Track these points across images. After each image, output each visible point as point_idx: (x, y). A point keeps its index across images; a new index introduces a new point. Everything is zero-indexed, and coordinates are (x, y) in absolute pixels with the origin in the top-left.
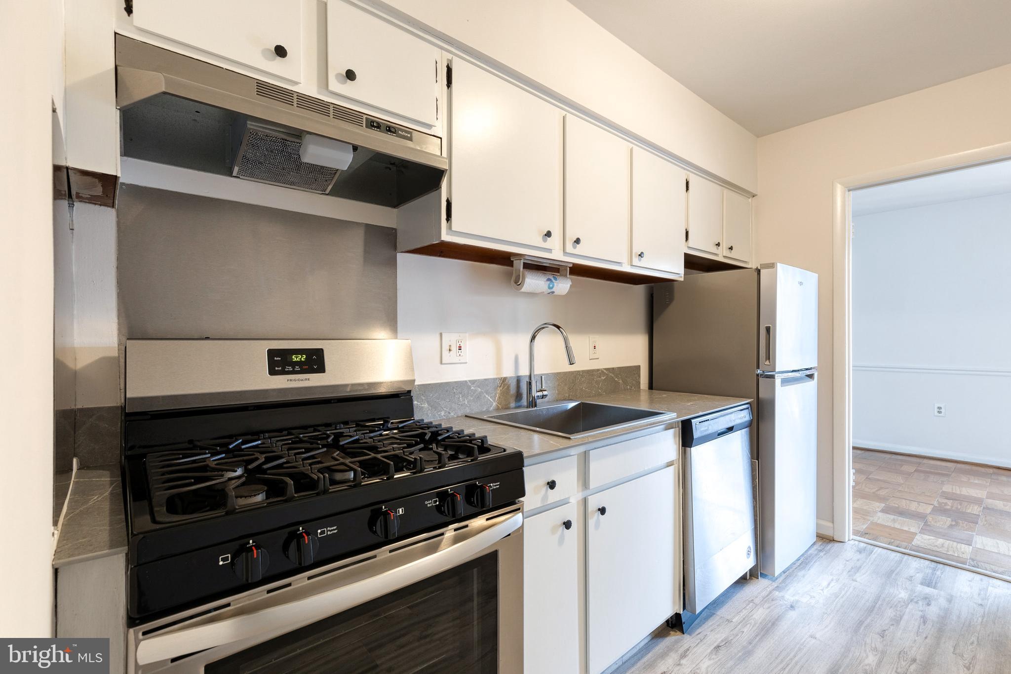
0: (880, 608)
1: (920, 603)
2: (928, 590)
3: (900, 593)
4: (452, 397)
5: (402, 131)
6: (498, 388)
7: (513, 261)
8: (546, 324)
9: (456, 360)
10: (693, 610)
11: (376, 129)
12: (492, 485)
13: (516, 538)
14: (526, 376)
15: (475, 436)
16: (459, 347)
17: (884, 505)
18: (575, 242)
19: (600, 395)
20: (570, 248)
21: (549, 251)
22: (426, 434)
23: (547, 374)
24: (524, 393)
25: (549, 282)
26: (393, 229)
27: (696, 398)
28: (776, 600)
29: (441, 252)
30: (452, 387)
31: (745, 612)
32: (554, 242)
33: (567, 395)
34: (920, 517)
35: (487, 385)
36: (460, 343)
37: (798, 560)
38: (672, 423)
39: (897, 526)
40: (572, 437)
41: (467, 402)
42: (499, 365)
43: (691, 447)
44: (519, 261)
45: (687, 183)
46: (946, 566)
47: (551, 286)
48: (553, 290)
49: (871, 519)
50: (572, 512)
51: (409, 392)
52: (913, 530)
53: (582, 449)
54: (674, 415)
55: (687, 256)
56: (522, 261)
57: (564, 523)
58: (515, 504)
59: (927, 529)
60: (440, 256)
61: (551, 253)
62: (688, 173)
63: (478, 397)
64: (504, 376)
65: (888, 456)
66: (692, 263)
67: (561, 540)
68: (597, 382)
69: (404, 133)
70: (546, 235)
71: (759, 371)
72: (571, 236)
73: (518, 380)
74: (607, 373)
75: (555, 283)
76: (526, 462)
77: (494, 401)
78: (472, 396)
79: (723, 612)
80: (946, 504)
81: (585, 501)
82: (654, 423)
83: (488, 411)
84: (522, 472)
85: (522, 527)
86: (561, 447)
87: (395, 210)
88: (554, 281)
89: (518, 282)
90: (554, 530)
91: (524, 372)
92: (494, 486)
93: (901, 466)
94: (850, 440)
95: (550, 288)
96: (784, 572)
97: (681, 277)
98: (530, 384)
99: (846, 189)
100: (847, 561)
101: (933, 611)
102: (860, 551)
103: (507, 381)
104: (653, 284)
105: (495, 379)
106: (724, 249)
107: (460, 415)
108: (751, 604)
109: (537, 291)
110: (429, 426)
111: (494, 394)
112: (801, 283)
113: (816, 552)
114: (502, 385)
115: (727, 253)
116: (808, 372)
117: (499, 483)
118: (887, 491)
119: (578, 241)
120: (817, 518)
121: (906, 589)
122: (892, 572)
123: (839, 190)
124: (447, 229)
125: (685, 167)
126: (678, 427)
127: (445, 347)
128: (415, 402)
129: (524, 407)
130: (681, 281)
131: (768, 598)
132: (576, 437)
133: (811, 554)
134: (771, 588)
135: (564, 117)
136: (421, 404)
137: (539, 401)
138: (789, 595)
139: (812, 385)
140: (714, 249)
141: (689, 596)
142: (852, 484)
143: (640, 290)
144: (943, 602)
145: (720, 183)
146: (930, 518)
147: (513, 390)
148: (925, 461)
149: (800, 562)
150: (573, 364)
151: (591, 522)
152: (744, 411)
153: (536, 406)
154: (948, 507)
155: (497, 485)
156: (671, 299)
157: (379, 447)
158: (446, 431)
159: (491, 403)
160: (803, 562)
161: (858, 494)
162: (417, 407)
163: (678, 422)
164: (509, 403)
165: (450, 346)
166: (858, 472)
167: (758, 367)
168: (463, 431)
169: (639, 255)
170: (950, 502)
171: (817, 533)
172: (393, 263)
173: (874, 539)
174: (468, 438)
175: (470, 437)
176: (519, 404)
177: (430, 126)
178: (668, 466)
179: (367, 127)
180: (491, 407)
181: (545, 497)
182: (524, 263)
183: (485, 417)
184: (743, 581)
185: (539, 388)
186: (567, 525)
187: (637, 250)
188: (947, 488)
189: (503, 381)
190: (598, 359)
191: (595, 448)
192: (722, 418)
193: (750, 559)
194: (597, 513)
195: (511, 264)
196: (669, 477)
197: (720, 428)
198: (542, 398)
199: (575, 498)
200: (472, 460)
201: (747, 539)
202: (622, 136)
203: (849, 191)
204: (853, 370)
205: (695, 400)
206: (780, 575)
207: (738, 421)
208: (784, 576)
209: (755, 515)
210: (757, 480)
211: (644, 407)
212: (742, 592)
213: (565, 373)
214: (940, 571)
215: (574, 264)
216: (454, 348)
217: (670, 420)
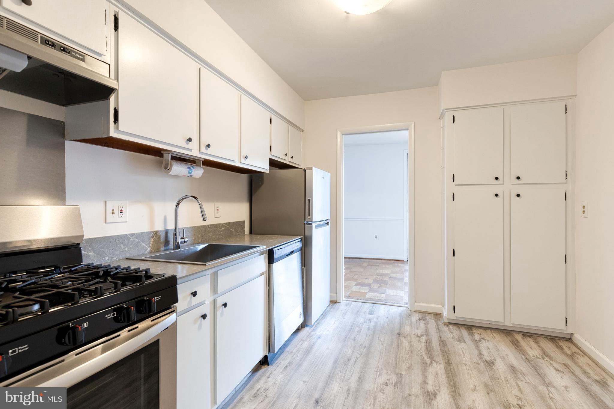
0: (353, 328)
1: (368, 322)
2: (370, 316)
3: (361, 320)
4: (114, 247)
5: (76, 53)
6: (152, 238)
7: (163, 154)
8: (186, 196)
9: (119, 220)
10: (274, 352)
11: (50, 47)
12: (155, 298)
13: (172, 330)
14: (173, 229)
15: (140, 269)
16: (121, 211)
17: (356, 282)
18: (207, 146)
19: (221, 239)
20: (203, 149)
21: (190, 150)
22: (99, 272)
23: (187, 227)
24: (170, 241)
25: (189, 169)
26: (61, 122)
27: (275, 237)
28: (313, 336)
29: (106, 143)
30: (115, 239)
31: (298, 346)
32: (194, 145)
33: (200, 240)
34: (368, 285)
35: (143, 237)
36: (121, 208)
37: (322, 314)
38: (263, 252)
39: (361, 291)
40: (207, 264)
41: (128, 249)
42: (152, 222)
43: (273, 264)
44: (168, 154)
45: (271, 120)
46: (377, 304)
47: (190, 172)
48: (192, 174)
49: (351, 289)
50: (207, 309)
51: (78, 244)
52: (366, 291)
53: (213, 271)
54: (264, 247)
55: (271, 160)
56: (170, 155)
57: (202, 316)
58: (171, 308)
59: (371, 290)
60: (104, 146)
61: (191, 151)
62: (271, 114)
63: (136, 245)
64: (156, 230)
65: (358, 260)
66: (273, 163)
67: (200, 327)
68: (220, 231)
69: (77, 55)
70: (188, 140)
71: (305, 222)
72: (204, 143)
73: (167, 232)
74: (225, 225)
75: (193, 170)
76: (178, 281)
77: (149, 247)
78: (131, 245)
79: (288, 349)
80: (378, 278)
81: (215, 301)
82: (254, 252)
83: (144, 254)
84: (176, 288)
85: (176, 322)
86: (201, 270)
87: (63, 108)
88: (192, 169)
89: (167, 168)
90: (195, 322)
91: (171, 226)
92: (156, 299)
93: (363, 263)
94: (343, 253)
95: (189, 173)
96: (316, 322)
97: (268, 171)
98: (175, 235)
99: (342, 134)
100: (342, 310)
101: (372, 325)
102: (347, 305)
103: (158, 233)
104: (252, 174)
105: (149, 232)
106: (289, 158)
107: (121, 258)
108: (302, 341)
109: (181, 175)
110: (98, 267)
111: (148, 242)
112: (323, 178)
113: (329, 309)
114: (155, 236)
115: (290, 160)
116: (326, 222)
117: (160, 297)
118: (357, 276)
119: (208, 146)
120: (330, 293)
121: (363, 317)
122: (358, 311)
123: (339, 134)
124: (114, 128)
125: (270, 111)
126: (267, 253)
127: (109, 211)
128: (83, 252)
129: (171, 249)
130: (268, 173)
131: (309, 336)
132: (209, 264)
133: (327, 311)
134: (310, 331)
135: (199, 68)
136: (88, 253)
137: (181, 245)
138: (318, 332)
139: (328, 227)
140: (284, 157)
141: (271, 344)
142: (344, 274)
143: (245, 176)
144: (375, 320)
145: (287, 122)
146: (372, 285)
147: (163, 239)
148: (371, 260)
149: (323, 315)
150: (205, 221)
151: (218, 313)
152: (299, 242)
153: (179, 248)
154: (378, 279)
155: (159, 298)
156: (262, 183)
157: (58, 285)
158: (115, 269)
159: (146, 248)
160: (324, 315)
161: (346, 279)
162: (84, 255)
163: (266, 250)
164: (160, 248)
165: (113, 210)
166: (346, 269)
167: (305, 220)
168: (130, 267)
169: (245, 157)
170: (379, 277)
171: (330, 300)
172: (62, 148)
173: (352, 299)
174: (134, 271)
175: (136, 270)
176: (167, 248)
177: (100, 55)
178: (261, 275)
179: (42, 43)
180: (146, 251)
181: (190, 302)
182: (171, 156)
183: (142, 258)
184: (298, 330)
185: (182, 236)
186: (204, 317)
187: (244, 154)
188: (378, 271)
189: (155, 234)
190: (220, 217)
191: (221, 269)
192: (288, 247)
193: (301, 318)
194: (222, 307)
195: (162, 156)
196: (261, 281)
197: (287, 252)
198: (184, 243)
199: (209, 300)
200: (140, 284)
201: (300, 309)
202: (235, 86)
203: (343, 135)
204: (344, 220)
205: (275, 238)
206: (314, 324)
207: (296, 248)
208: (316, 324)
209: (303, 296)
210: (304, 278)
211: (247, 243)
212: (297, 336)
213: (199, 227)
214: (375, 307)
215: (205, 159)
216: (117, 212)
217: (262, 250)
